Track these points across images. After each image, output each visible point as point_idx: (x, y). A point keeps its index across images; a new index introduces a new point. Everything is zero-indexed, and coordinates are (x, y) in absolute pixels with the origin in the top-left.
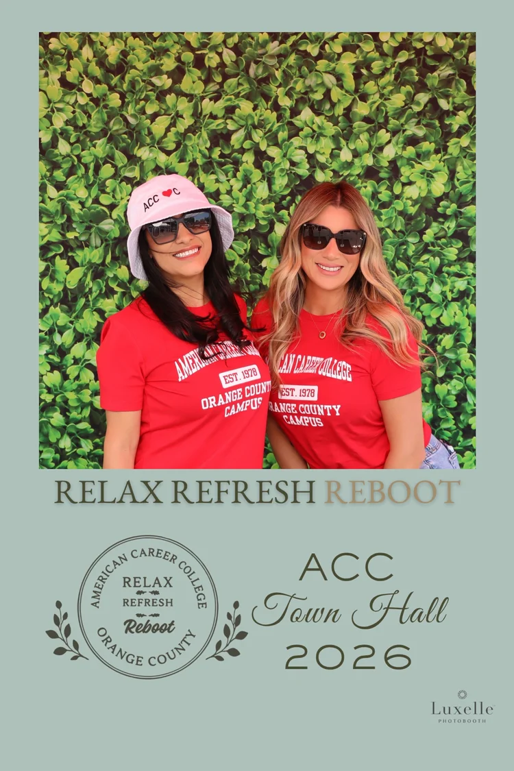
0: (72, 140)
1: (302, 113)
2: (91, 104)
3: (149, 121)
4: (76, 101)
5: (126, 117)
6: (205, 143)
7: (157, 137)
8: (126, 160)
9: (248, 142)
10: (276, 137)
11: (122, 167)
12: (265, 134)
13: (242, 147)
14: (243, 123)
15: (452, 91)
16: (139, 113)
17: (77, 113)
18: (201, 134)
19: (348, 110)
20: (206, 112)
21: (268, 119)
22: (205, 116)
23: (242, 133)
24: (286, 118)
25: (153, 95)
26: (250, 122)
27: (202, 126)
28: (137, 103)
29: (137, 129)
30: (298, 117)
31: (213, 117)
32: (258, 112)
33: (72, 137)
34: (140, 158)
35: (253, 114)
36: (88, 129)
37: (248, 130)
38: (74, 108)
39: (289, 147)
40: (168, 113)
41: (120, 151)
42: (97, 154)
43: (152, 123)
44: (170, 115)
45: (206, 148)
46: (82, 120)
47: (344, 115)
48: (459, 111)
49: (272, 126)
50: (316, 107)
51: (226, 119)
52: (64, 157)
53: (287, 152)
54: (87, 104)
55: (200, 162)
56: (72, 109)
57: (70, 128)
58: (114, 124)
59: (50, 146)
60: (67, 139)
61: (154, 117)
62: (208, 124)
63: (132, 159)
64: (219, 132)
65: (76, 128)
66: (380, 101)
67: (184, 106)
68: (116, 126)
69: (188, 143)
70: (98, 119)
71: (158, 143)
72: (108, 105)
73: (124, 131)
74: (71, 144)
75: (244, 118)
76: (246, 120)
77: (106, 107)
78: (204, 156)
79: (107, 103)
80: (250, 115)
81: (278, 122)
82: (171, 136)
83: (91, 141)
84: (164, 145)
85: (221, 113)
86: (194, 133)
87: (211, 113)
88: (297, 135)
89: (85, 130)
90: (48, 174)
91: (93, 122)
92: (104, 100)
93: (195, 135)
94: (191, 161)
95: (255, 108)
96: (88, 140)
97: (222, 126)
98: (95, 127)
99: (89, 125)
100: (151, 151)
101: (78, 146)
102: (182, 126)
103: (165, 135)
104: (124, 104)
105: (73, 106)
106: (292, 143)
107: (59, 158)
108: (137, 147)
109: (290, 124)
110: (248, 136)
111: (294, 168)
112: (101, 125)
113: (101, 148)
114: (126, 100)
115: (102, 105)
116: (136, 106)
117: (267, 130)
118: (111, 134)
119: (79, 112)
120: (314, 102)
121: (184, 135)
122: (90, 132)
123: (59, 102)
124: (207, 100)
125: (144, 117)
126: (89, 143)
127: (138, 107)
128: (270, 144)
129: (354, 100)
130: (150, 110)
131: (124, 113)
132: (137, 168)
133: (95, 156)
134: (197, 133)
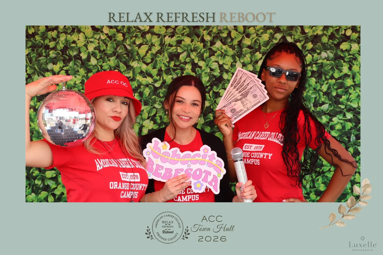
0: (98, 57)
1: (216, 44)
2: (108, 39)
3: (137, 48)
4: (100, 38)
5: (125, 46)
6: (166, 59)
7: (142, 56)
8: (125, 68)
9: (189, 58)
10: (203, 56)
11: (124, 71)
12: (197, 54)
13: (185, 61)
14: (186, 49)
15: (293, 32)
16: (132, 44)
17: (100, 44)
18: (164, 54)
19: (240, 42)
20: (167, 43)
21: (198, 47)
22: (166, 45)
23: (185, 54)
24: (208, 46)
25: (139, 35)
26: (189, 48)
27: (165, 50)
28: (131, 38)
29: (131, 52)
30: (214, 46)
31: (170, 46)
32: (193, 43)
33: (98, 56)
34: (133, 67)
35: (191, 44)
36: (106, 52)
37: (188, 52)
38: (99, 41)
39: (209, 61)
40: (147, 43)
41: (122, 63)
42: (110, 65)
43: (139, 48)
44: (148, 45)
45: (167, 62)
46: (103, 47)
47: (238, 45)
48: (297, 42)
49: (201, 50)
50: (223, 40)
51: (177, 47)
52: (94, 66)
53: (208, 64)
54: (106, 39)
55: (163, 69)
56: (98, 41)
57: (97, 51)
58: (119, 49)
59: (87, 61)
60: (95, 57)
61: (140, 46)
62: (168, 49)
63: (129, 67)
64: (173, 53)
65: (100, 51)
66: (256, 37)
67: (155, 40)
68: (120, 50)
69: (158, 59)
70: (111, 47)
71: (142, 59)
72: (116, 40)
73: (124, 53)
74: (97, 60)
75: (187, 46)
76: (188, 48)
77: (115, 40)
78: (166, 66)
79: (116, 38)
80: (189, 45)
81: (204, 48)
82: (149, 55)
83: (108, 58)
84: (145, 60)
85: (174, 44)
86: (161, 54)
87: (169, 44)
88: (214, 55)
89: (104, 52)
90: (85, 75)
91: (108, 48)
92: (114, 37)
93: (161, 55)
94: (159, 68)
95: (192, 41)
96: (106, 57)
97: (175, 50)
98: (110, 51)
99: (107, 50)
100: (138, 63)
101: (101, 61)
102: (154, 50)
103: (146, 55)
104: (125, 39)
105: (98, 40)
106: (211, 59)
107: (91, 67)
108: (131, 61)
109: (210, 49)
110: (189, 56)
111: (212, 72)
112: (112, 50)
113: (112, 62)
114: (126, 37)
115: (113, 39)
116: (131, 40)
117: (198, 52)
118: (118, 54)
119: (102, 44)
120: (223, 38)
121: (155, 55)
122: (107, 53)
123: (92, 38)
124: (167, 37)
125: (135, 46)
126: (106, 59)
127: (132, 40)
128: (200, 59)
129: (243, 37)
130: (138, 42)
131: (125, 44)
132: (131, 72)
133: (110, 66)
134: (162, 54)
